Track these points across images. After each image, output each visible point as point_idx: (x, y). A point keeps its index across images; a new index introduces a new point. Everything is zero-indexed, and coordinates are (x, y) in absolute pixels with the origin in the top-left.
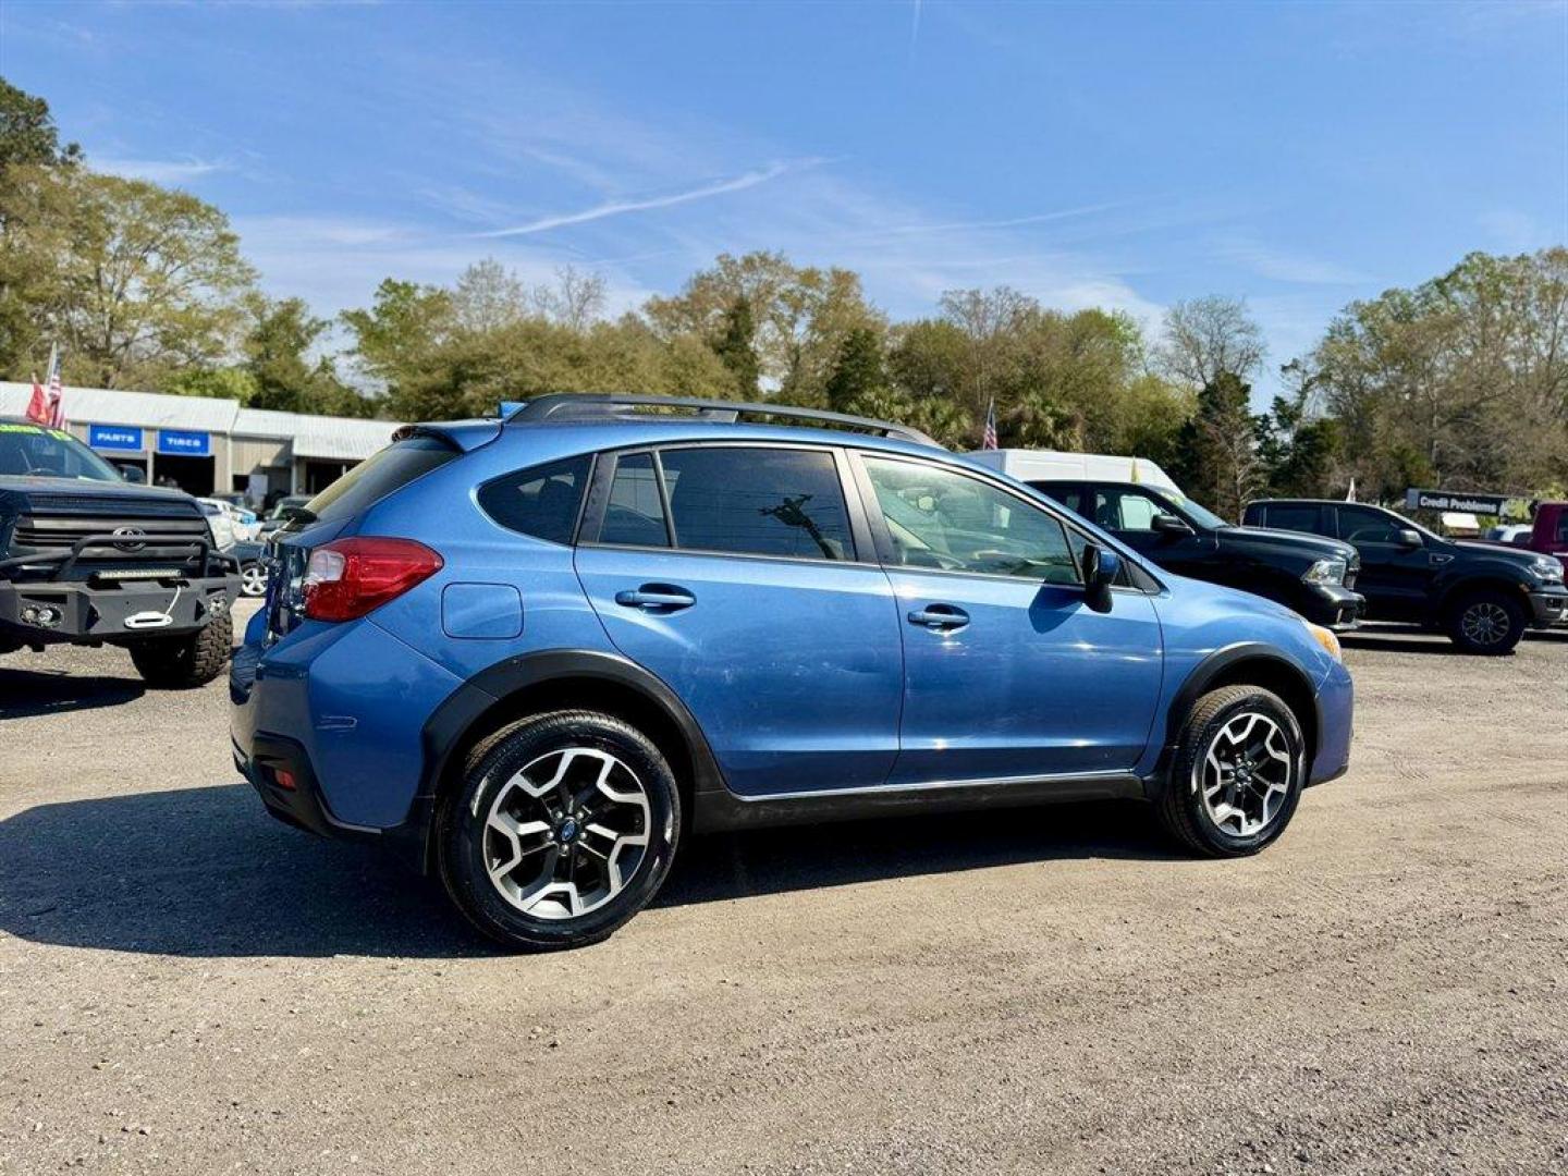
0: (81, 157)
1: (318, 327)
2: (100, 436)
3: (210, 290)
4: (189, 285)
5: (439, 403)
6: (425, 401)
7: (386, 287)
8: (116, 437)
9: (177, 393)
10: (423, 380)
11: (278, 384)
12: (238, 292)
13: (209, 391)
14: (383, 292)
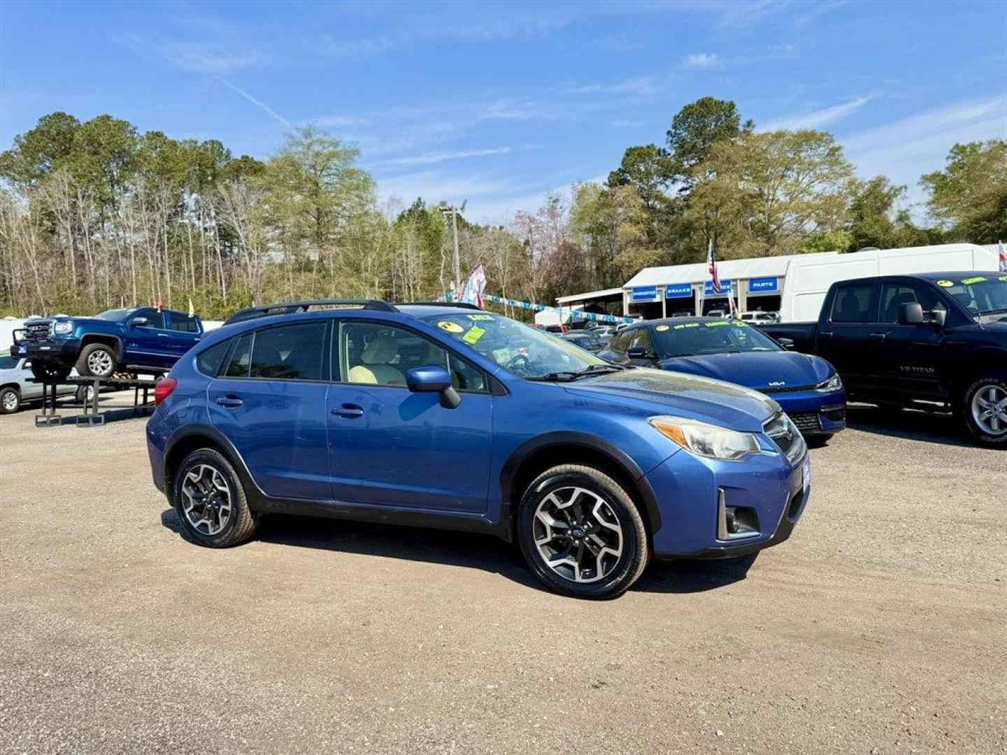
0: (753, 127)
1: (896, 191)
2: (755, 285)
3: (824, 185)
4: (812, 185)
5: (987, 227)
6: (975, 228)
7: (955, 151)
8: (763, 284)
9: (803, 253)
10: (974, 213)
11: (866, 236)
12: (842, 181)
13: (821, 248)
14: (952, 155)
